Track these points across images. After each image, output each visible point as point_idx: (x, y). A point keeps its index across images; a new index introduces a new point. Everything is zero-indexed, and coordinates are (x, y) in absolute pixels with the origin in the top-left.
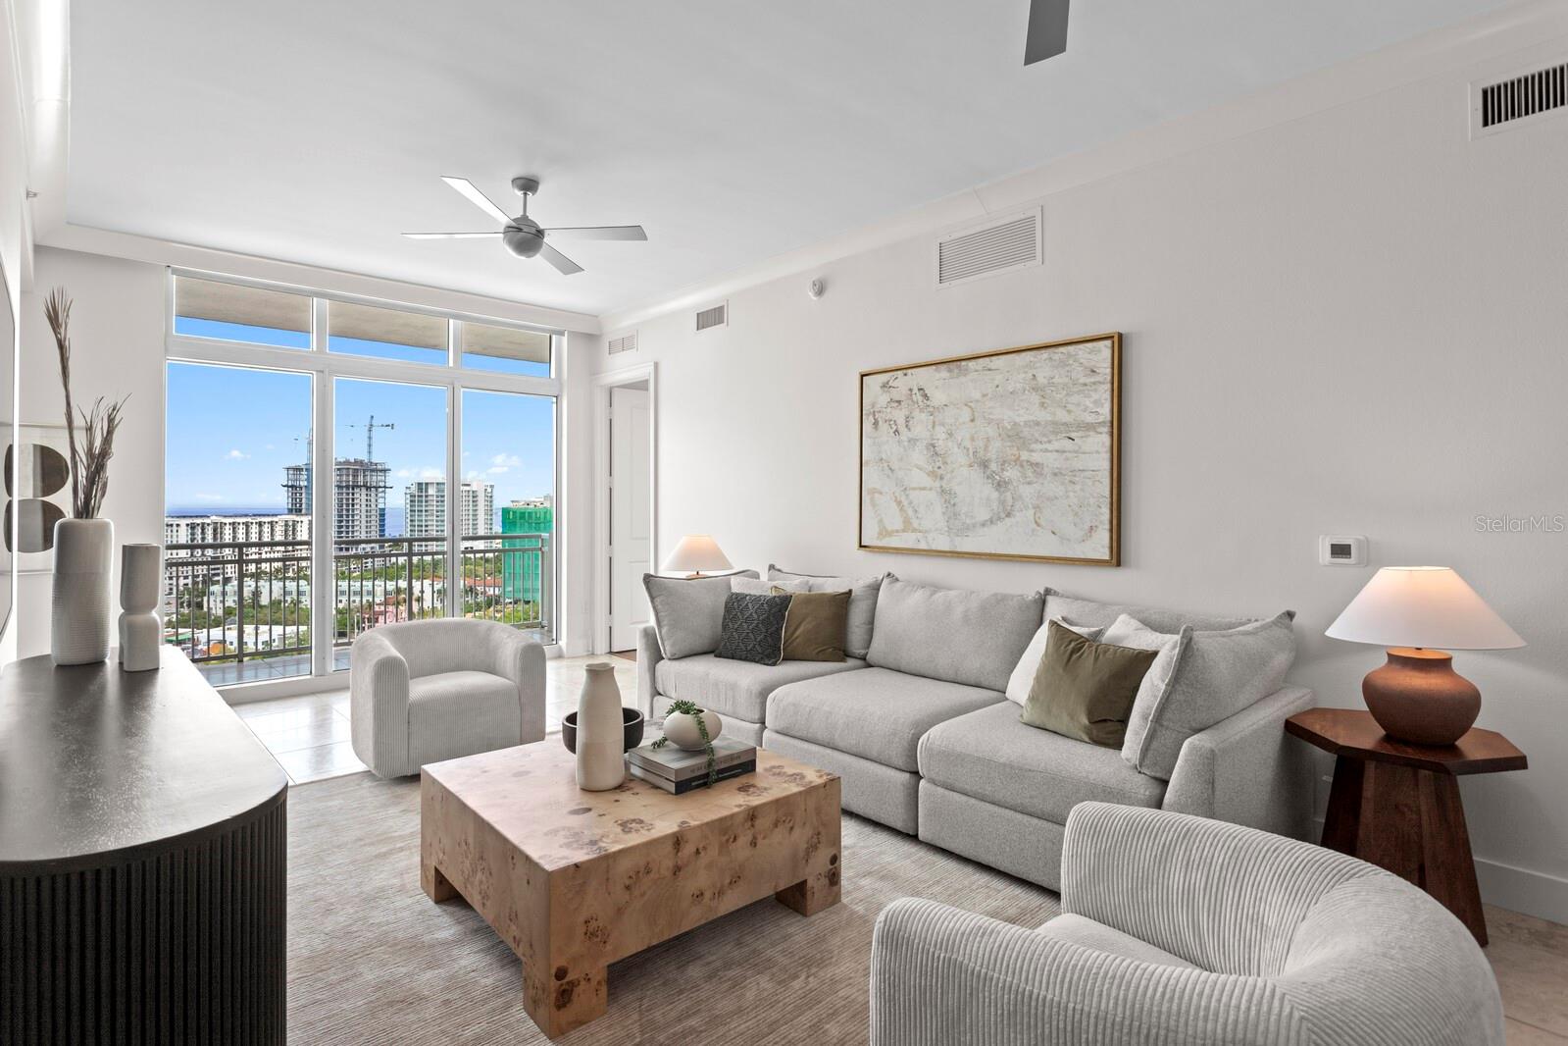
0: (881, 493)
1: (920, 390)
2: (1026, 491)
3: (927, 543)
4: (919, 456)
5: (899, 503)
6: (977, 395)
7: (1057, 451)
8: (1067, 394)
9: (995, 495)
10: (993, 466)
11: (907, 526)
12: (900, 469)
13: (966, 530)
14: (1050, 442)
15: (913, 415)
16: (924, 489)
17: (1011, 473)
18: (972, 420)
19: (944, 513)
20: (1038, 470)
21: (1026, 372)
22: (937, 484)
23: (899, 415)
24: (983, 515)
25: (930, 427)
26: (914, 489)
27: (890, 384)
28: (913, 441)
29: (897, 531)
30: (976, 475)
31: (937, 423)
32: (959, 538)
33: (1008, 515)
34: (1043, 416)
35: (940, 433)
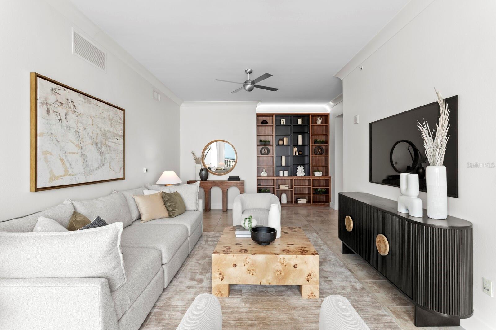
0: (51, 154)
1: (72, 102)
2: (108, 156)
3: (76, 180)
4: (71, 136)
5: (62, 160)
6: (94, 114)
7: (114, 143)
8: (116, 124)
9: (99, 157)
10: (99, 145)
11: (67, 173)
12: (63, 141)
13: (90, 172)
14: (113, 139)
15: (69, 113)
16: (74, 153)
17: (104, 149)
18: (93, 125)
19: (83, 165)
20: (110, 148)
21: (107, 112)
22: (80, 151)
23: (62, 111)
24: (96, 165)
25: (76, 122)
26: (70, 153)
27: (57, 91)
28: (69, 128)
29: (61, 176)
30: (93, 148)
31: (79, 121)
32: (88, 176)
33: (103, 165)
34: (111, 130)
35: (80, 127)
